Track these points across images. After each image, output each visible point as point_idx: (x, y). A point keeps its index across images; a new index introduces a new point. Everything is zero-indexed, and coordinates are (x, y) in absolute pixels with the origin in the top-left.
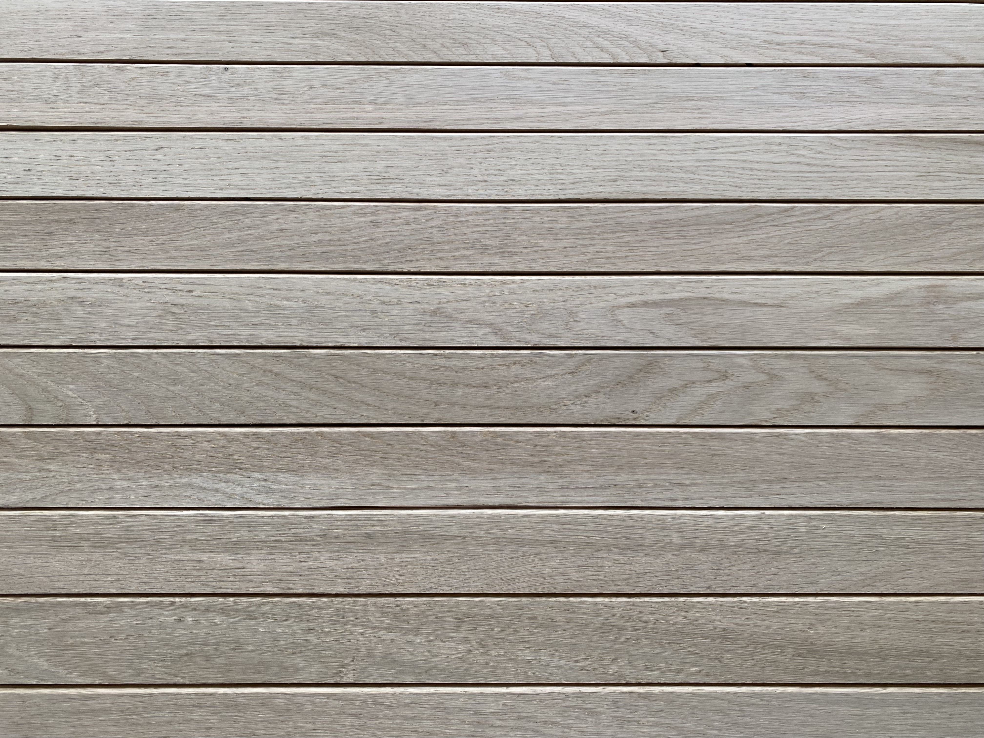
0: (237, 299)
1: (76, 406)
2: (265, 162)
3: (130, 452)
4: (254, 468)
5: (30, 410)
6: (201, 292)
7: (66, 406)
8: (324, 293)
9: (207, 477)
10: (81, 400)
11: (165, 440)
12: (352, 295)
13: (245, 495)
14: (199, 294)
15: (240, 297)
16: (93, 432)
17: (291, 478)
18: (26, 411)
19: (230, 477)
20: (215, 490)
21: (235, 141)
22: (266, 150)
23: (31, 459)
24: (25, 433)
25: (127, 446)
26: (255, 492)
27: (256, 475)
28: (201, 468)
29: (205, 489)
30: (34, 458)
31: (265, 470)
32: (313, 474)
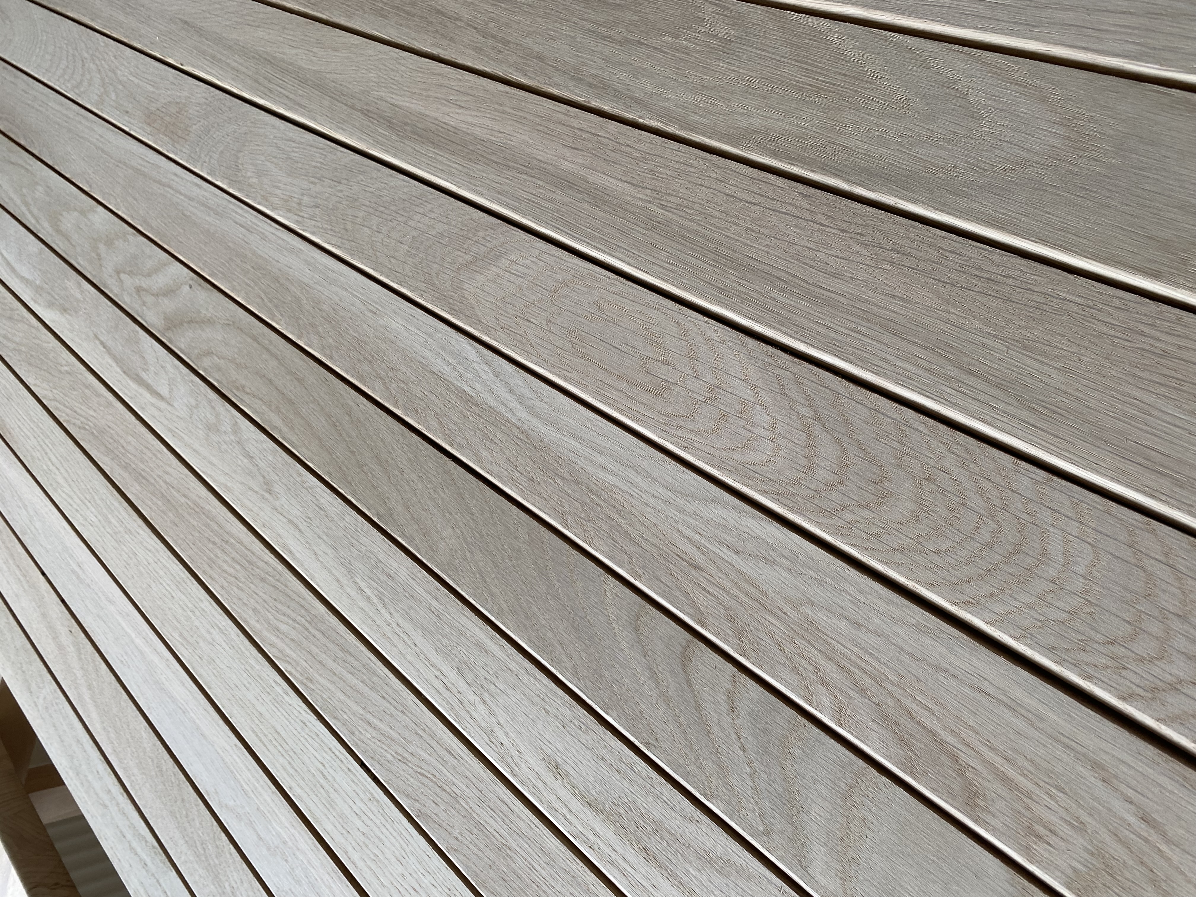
0: (410, 639)
1: (624, 621)
2: (332, 796)
3: (583, 504)
4: (467, 399)
5: (685, 660)
6: (438, 678)
7: (636, 630)
8: (338, 581)
9: (514, 414)
10: (614, 625)
11: (539, 495)
12: (319, 560)
13: (485, 367)
14: (442, 677)
15: (406, 639)
16: (615, 563)
17: (439, 365)
18: (690, 660)
19: (491, 401)
20: (511, 391)
21: (346, 852)
22: (326, 811)
23: (708, 577)
24: (703, 626)
25: (583, 515)
26: (475, 365)
27: (466, 388)
28: (516, 432)
29: (521, 399)
30: (704, 574)
31: (456, 389)
32: (418, 358)
